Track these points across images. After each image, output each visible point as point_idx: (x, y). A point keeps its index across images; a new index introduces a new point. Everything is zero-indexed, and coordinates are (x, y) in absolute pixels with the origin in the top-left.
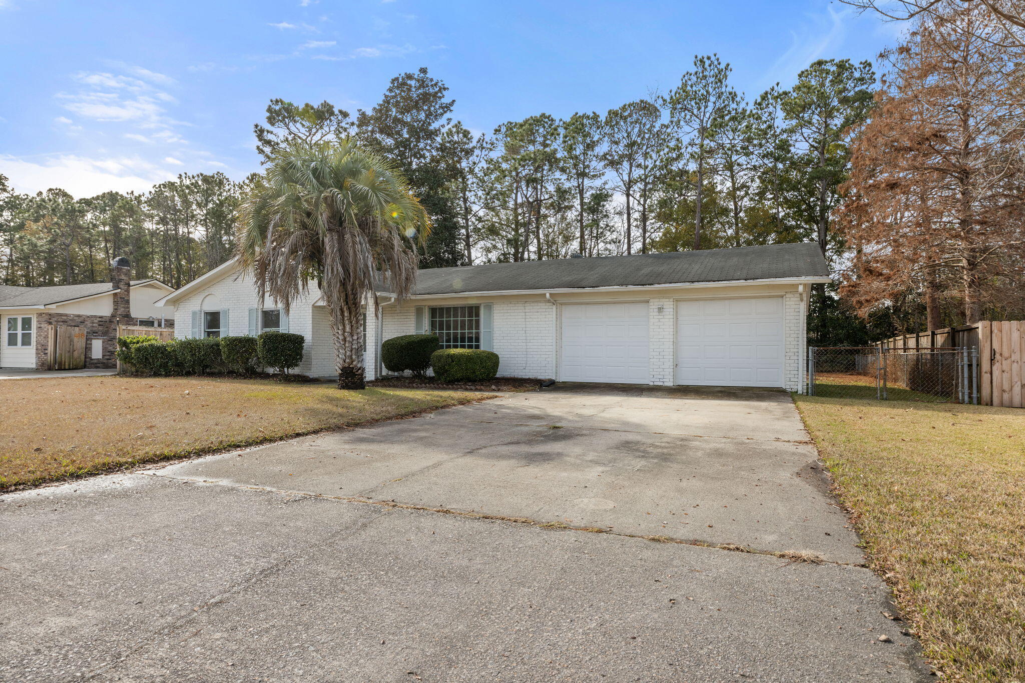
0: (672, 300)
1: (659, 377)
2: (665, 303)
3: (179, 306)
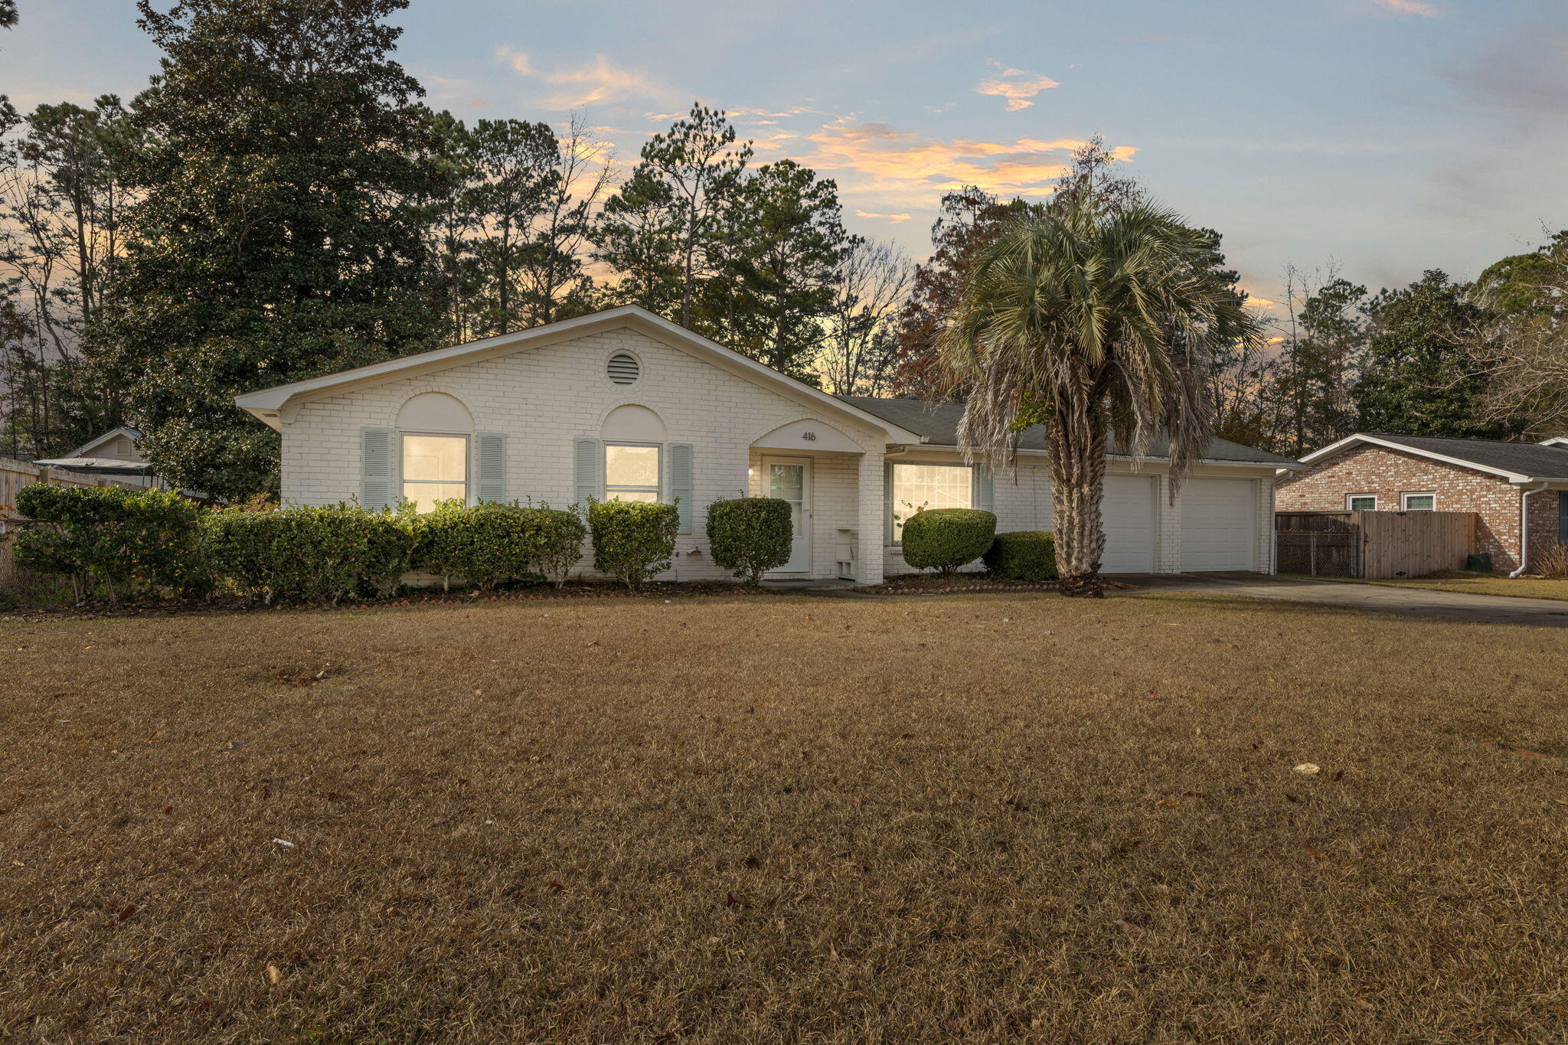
1: (1169, 563)
3: (304, 412)
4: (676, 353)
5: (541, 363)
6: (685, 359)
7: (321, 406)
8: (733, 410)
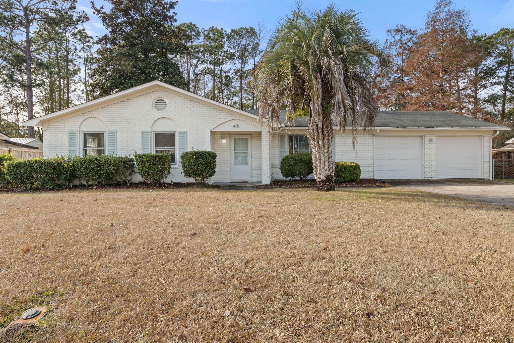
0: (435, 136)
1: (430, 175)
2: (432, 137)
3: (49, 126)
4: (180, 97)
5: (129, 105)
6: (184, 99)
7: (55, 124)
8: (203, 117)
